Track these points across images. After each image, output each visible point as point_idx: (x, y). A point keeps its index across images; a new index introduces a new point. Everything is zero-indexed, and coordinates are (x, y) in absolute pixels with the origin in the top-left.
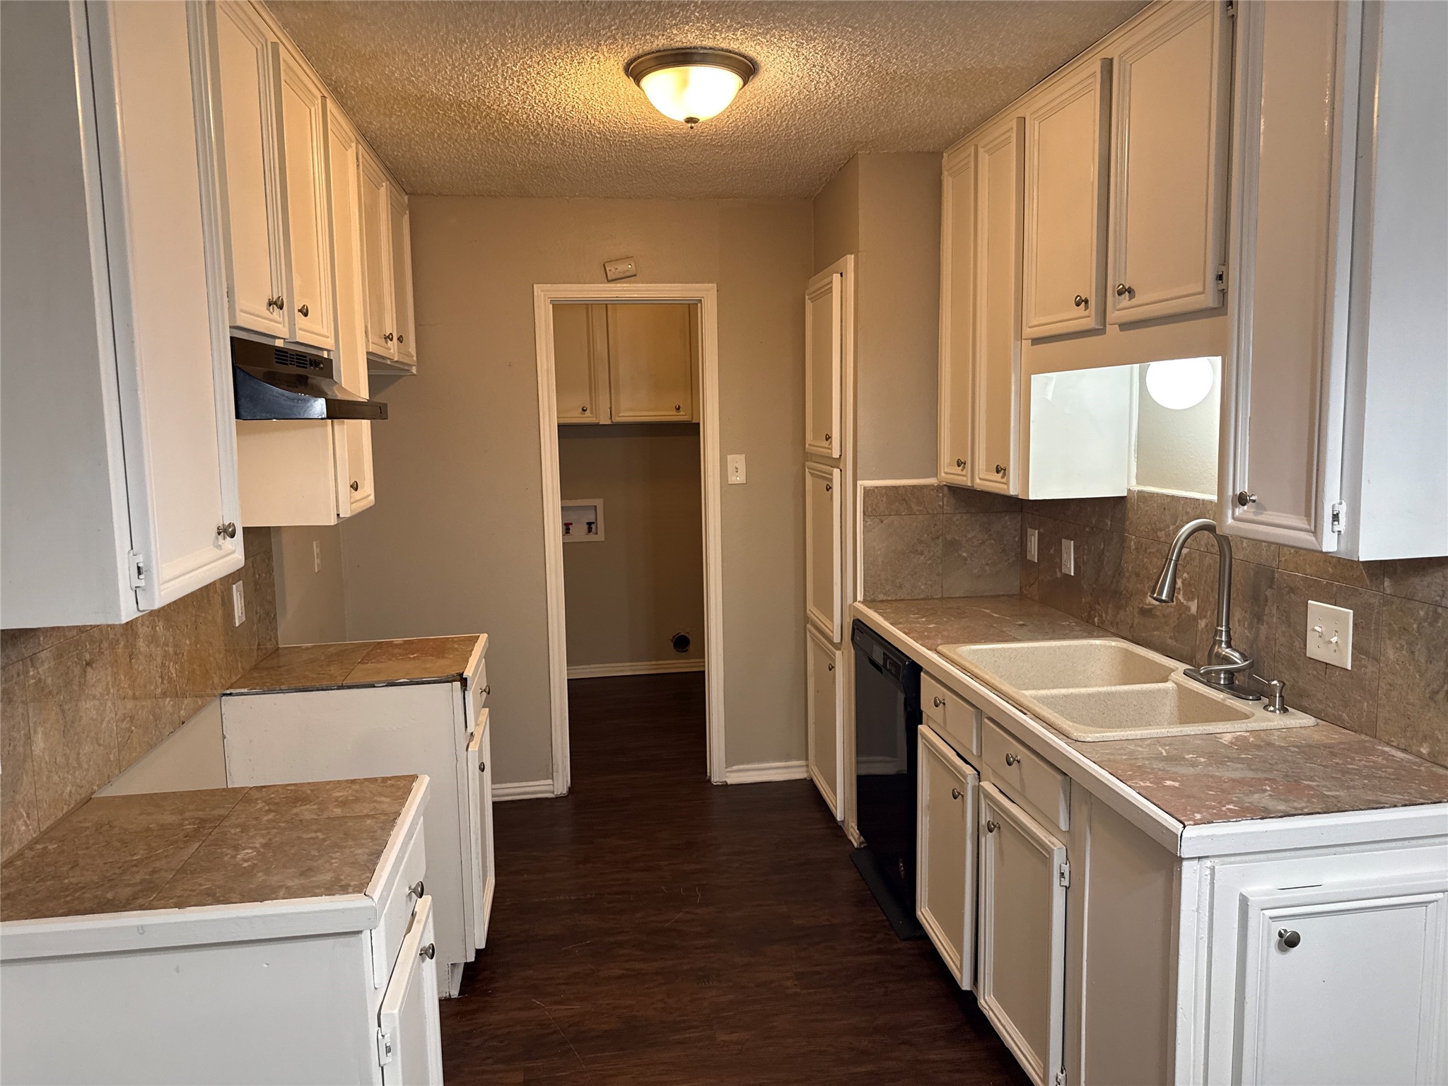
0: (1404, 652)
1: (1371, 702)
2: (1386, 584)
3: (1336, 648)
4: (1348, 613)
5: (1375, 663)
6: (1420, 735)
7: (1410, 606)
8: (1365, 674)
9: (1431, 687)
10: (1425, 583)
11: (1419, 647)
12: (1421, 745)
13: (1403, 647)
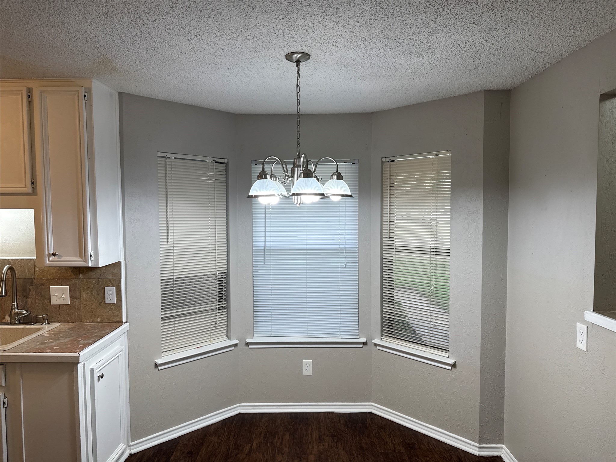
0: (89, 294)
1: (78, 312)
2: (80, 276)
3: (64, 299)
4: (68, 287)
5: (79, 300)
6: (97, 316)
7: (90, 281)
8: (76, 304)
9: (99, 302)
10: (94, 273)
11: (94, 291)
12: (98, 319)
13: (88, 293)
